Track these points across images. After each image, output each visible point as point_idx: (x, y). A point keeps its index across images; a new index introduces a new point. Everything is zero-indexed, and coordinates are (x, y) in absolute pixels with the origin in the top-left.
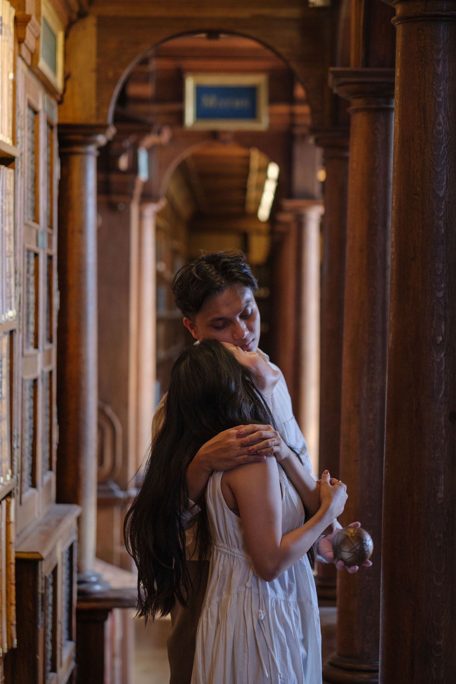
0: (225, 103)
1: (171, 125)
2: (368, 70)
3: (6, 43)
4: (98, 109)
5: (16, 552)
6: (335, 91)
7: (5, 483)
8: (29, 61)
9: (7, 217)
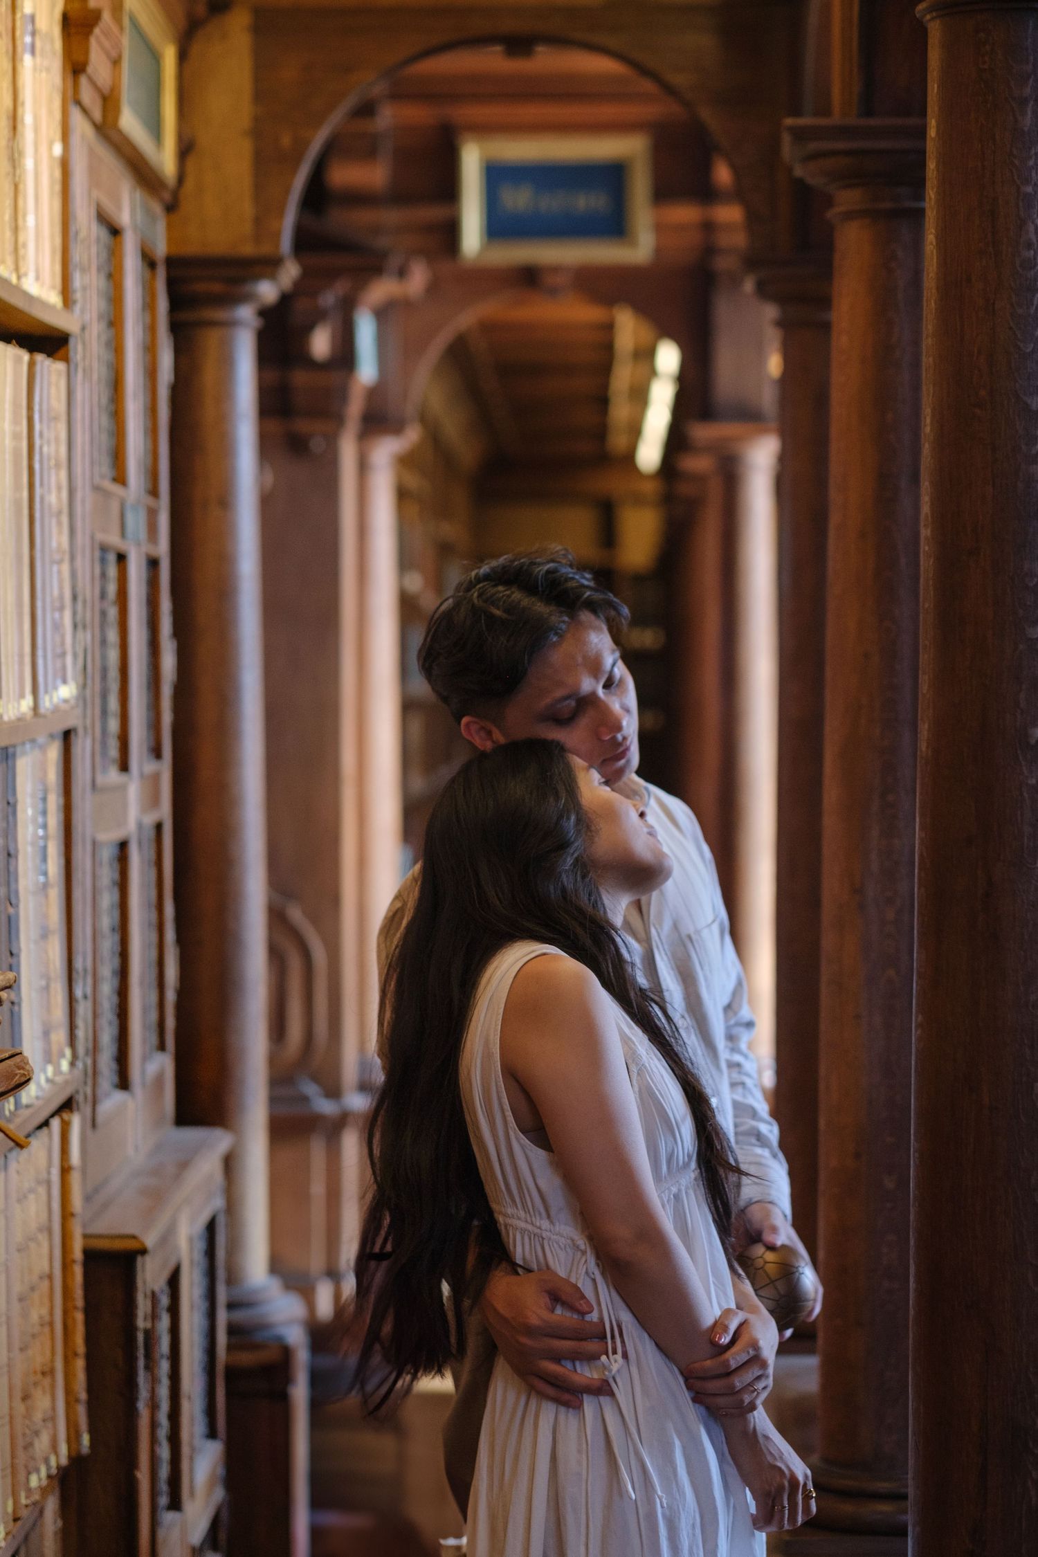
0: (553, 203)
1: (430, 256)
2: (873, 122)
3: (44, 75)
4: (258, 221)
5: (85, 1236)
6: (798, 172)
7: (59, 1079)
8: (97, 115)
9: (53, 472)
